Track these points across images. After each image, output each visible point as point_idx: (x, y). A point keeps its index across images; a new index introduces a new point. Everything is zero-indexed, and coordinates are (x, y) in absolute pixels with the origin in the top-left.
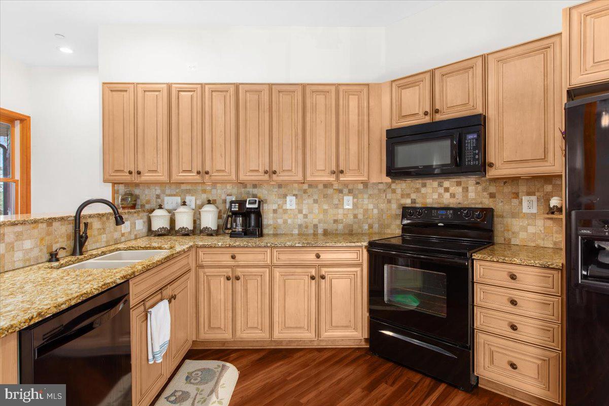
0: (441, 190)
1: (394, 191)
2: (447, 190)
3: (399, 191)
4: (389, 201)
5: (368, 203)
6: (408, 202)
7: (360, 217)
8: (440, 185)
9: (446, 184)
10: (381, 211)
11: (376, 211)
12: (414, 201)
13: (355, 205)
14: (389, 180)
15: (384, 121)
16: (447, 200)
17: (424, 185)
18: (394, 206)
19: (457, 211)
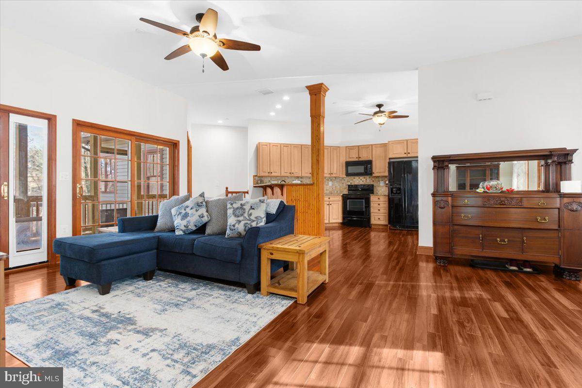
0: (359, 180)
1: (344, 180)
2: (361, 180)
3: (346, 180)
4: (343, 183)
5: (336, 184)
6: (349, 184)
7: (334, 188)
8: (359, 178)
9: (361, 178)
10: (340, 187)
11: (339, 187)
12: (351, 183)
13: (333, 185)
14: (345, 176)
15: (344, 159)
16: (361, 183)
17: (354, 178)
18: (344, 185)
19: (364, 185)
